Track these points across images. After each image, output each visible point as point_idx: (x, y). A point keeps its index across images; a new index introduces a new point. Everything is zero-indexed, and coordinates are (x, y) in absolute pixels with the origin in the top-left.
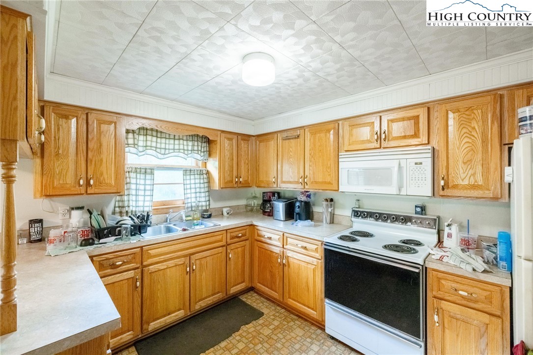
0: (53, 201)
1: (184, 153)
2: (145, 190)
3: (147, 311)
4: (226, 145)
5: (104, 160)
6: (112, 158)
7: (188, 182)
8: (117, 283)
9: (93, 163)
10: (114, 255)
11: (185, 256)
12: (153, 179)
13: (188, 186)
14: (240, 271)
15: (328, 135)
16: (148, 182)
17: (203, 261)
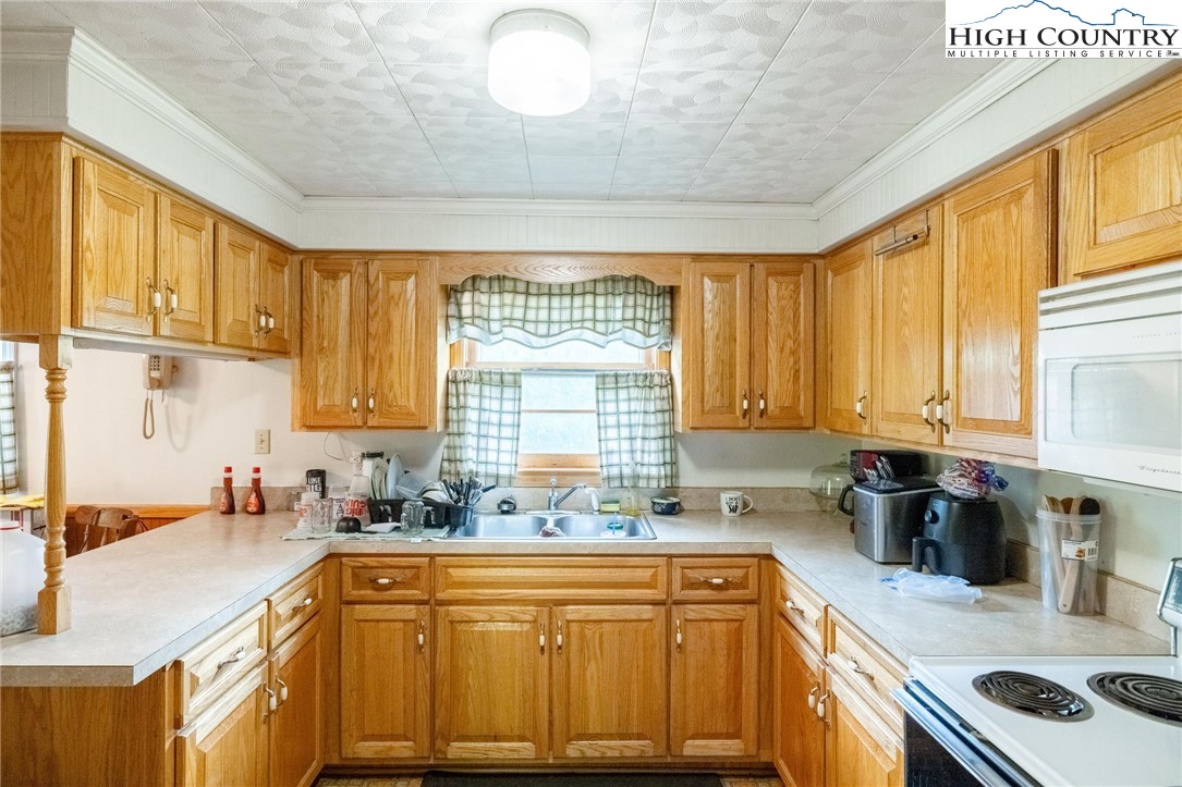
0: (345, 438)
1: (594, 330)
2: (500, 425)
3: (443, 708)
4: (708, 296)
5: (396, 358)
6: (410, 353)
7: (611, 407)
8: (384, 624)
9: (377, 363)
10: (378, 562)
11: (539, 603)
12: (520, 400)
13: (612, 420)
14: (721, 696)
15: (1014, 211)
16: (508, 406)
17: (590, 631)
